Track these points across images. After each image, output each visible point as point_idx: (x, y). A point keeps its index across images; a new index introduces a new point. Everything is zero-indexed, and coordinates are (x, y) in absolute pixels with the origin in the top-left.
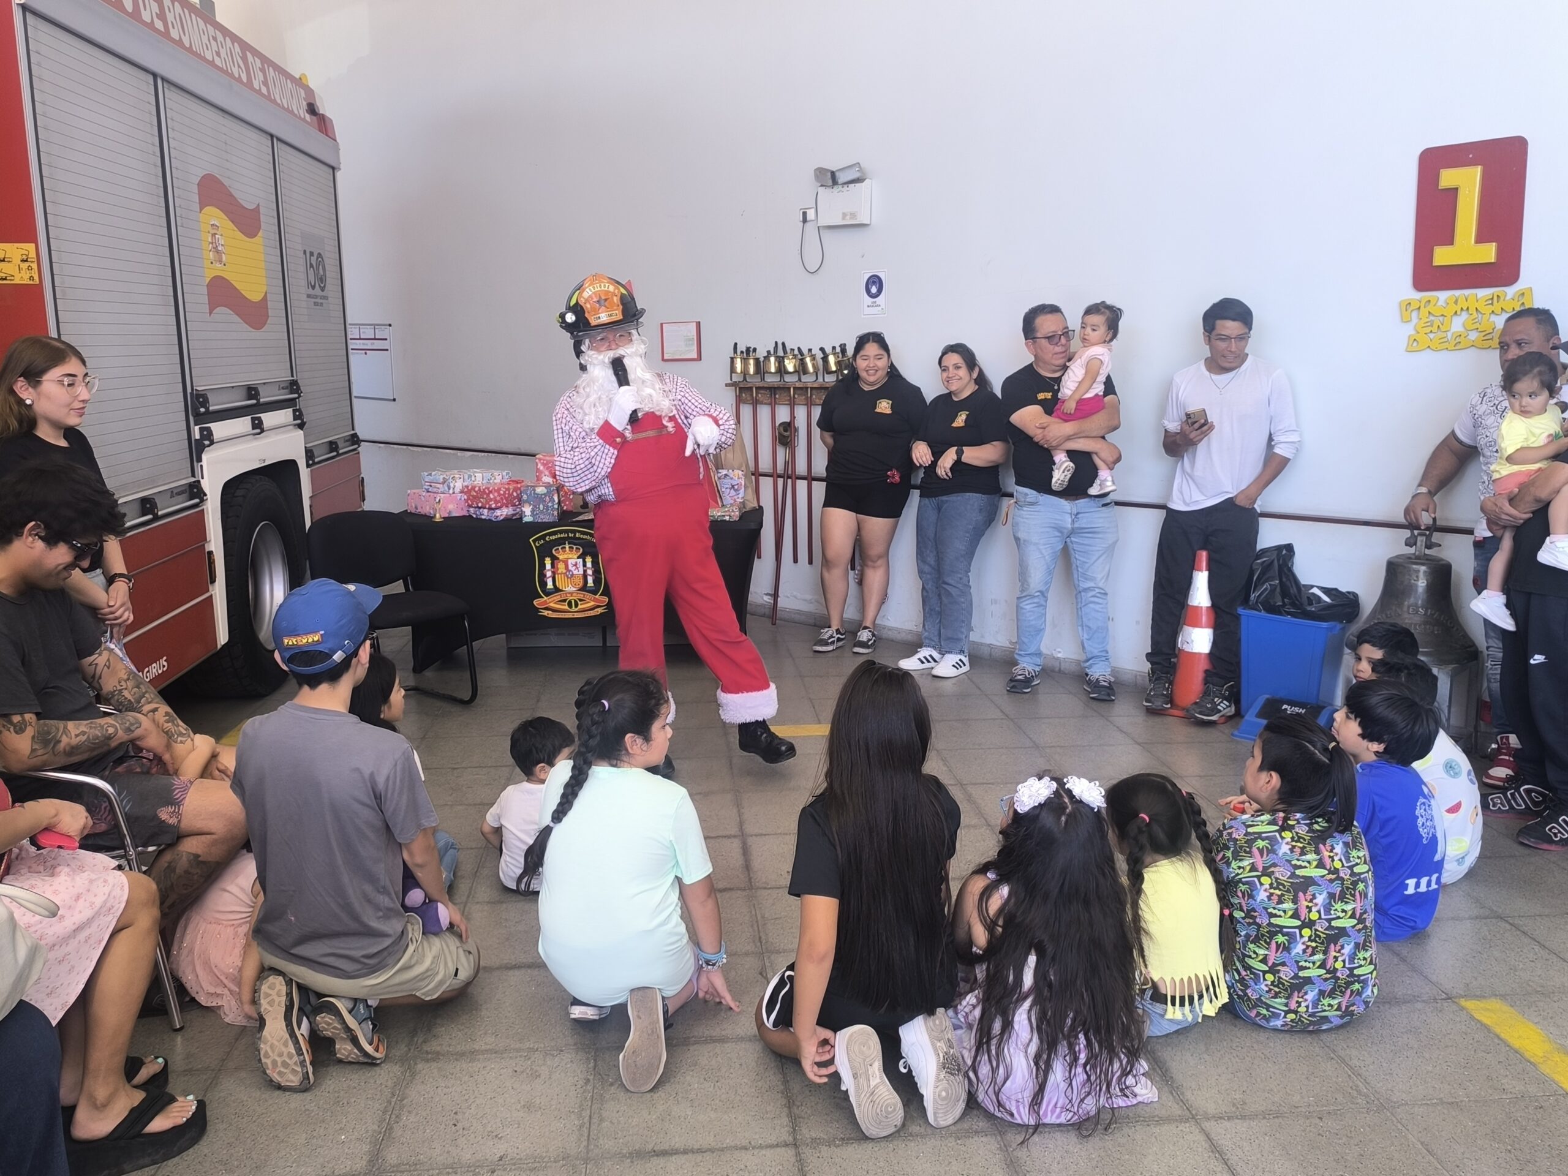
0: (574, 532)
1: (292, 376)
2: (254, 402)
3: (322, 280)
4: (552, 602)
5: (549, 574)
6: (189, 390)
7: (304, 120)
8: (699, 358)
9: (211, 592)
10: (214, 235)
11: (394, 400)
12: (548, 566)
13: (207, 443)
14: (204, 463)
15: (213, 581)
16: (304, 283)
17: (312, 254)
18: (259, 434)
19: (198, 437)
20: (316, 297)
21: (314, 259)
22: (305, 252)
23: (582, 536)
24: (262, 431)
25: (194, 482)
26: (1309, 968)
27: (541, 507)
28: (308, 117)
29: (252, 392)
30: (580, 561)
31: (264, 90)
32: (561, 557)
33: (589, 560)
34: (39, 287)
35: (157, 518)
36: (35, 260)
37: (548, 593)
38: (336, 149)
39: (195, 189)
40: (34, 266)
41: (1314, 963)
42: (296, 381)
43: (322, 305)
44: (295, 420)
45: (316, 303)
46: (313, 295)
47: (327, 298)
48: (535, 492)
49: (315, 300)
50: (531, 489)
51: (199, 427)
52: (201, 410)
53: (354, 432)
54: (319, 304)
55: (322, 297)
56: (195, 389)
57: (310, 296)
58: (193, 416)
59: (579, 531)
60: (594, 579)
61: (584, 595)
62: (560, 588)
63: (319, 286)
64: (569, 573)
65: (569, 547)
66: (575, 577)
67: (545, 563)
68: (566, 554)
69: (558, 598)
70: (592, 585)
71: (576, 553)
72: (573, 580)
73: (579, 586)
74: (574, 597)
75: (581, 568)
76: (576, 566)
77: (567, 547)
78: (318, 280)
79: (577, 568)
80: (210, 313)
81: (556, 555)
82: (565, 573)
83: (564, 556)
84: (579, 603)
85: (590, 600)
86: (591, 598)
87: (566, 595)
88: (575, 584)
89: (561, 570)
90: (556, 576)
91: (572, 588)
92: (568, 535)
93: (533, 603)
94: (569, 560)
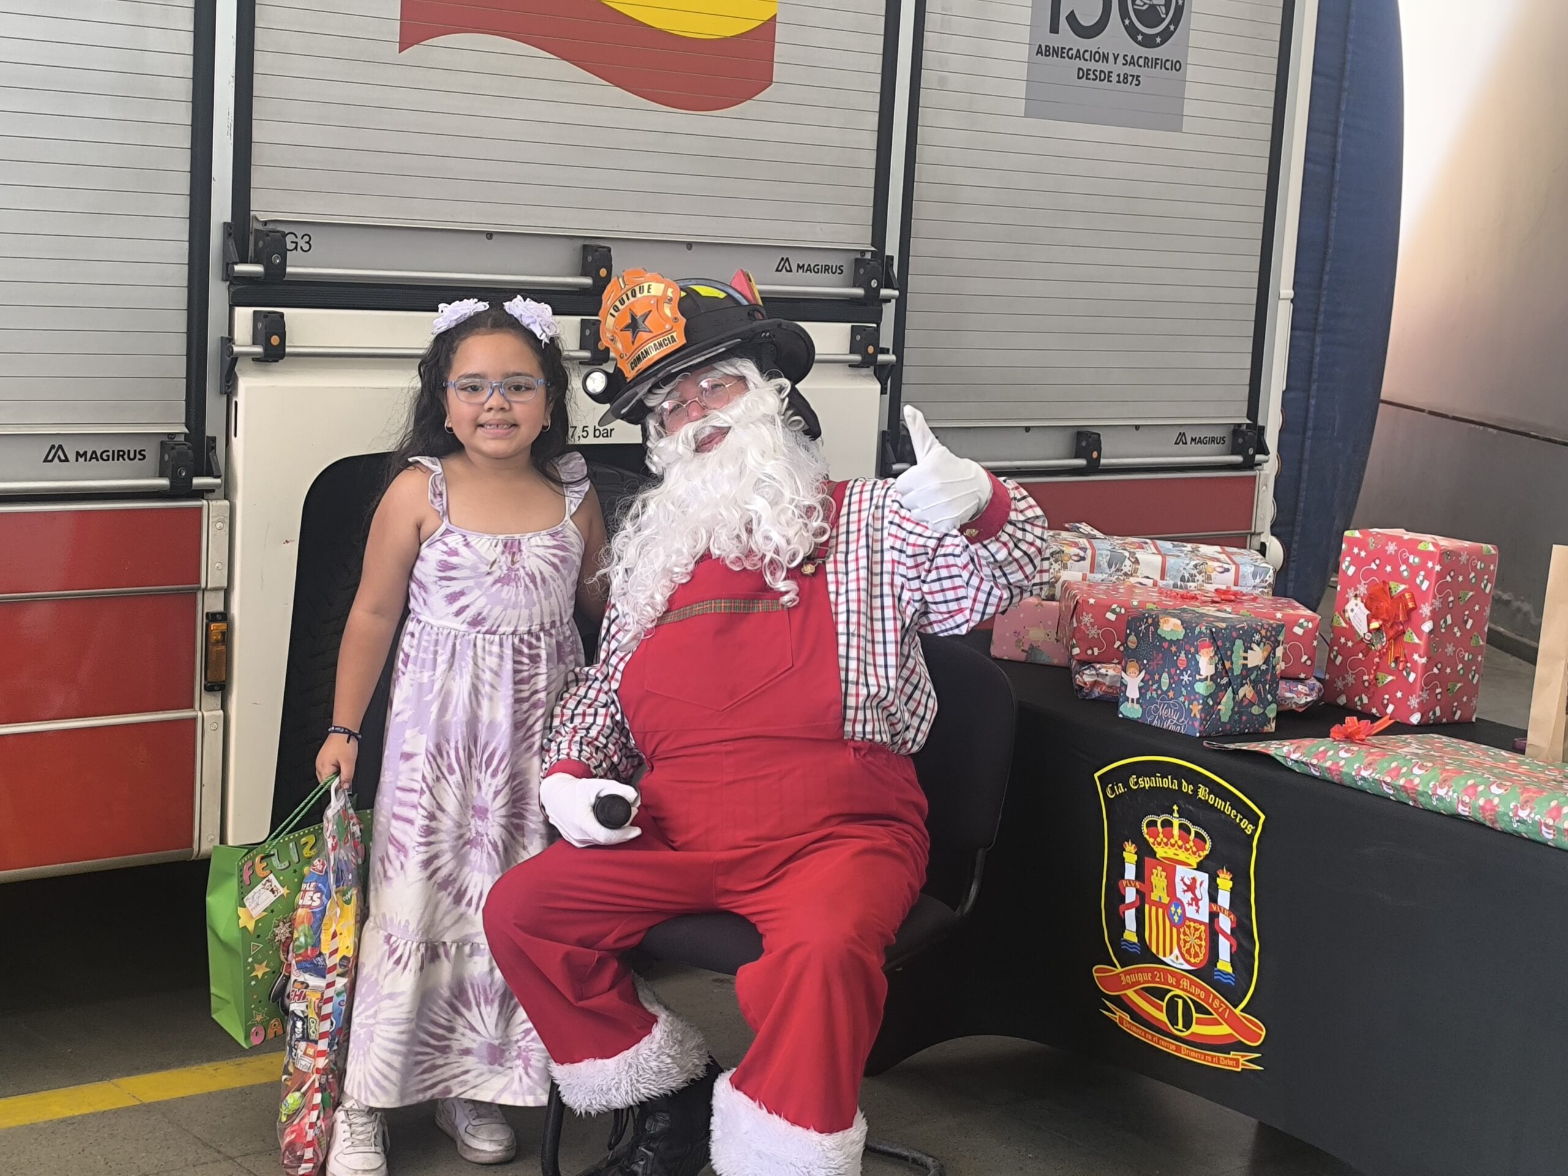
0: (1196, 779)
1: (879, 242)
2: (591, 282)
4: (1133, 986)
5: (1130, 895)
6: (221, 216)
9: (207, 711)
12: (1130, 872)
13: (256, 349)
14: (241, 398)
15: (220, 686)
16: (1024, 15)
20: (1102, 58)
23: (1211, 799)
25: (195, 436)
29: (592, 256)
30: (1203, 877)
32: (1161, 852)
33: (1225, 883)
42: (892, 258)
43: (1135, 82)
44: (852, 352)
45: (1097, 73)
46: (1078, 51)
47: (1177, 66)
48: (1157, 629)
49: (1092, 65)
50: (1150, 621)
51: (250, 310)
52: (239, 268)
53: (1248, 422)
54: (1114, 78)
55: (1141, 62)
56: (257, 219)
57: (1059, 52)
58: (224, 280)
59: (1208, 782)
60: (1234, 949)
61: (1208, 993)
62: (1154, 950)
63: (1132, 31)
64: (1176, 908)
65: (1181, 826)
66: (1189, 927)
67: (1124, 859)
68: (1173, 846)
69: (1145, 979)
70: (1230, 970)
71: (1194, 849)
72: (1185, 934)
73: (1198, 960)
74: (1183, 990)
75: (1205, 903)
76: (1194, 893)
77: (1176, 823)
78: (1124, 14)
79: (1196, 900)
80: (400, 43)
81: (1151, 840)
82: (1166, 908)
83: (1166, 849)
84: (1195, 1015)
85: (1221, 1015)
86: (1225, 1010)
87: (1166, 979)
88: (1188, 951)
89: (1159, 892)
90: (1147, 907)
91: (1181, 960)
92: (1180, 784)
93: (1095, 975)
94: (1179, 868)
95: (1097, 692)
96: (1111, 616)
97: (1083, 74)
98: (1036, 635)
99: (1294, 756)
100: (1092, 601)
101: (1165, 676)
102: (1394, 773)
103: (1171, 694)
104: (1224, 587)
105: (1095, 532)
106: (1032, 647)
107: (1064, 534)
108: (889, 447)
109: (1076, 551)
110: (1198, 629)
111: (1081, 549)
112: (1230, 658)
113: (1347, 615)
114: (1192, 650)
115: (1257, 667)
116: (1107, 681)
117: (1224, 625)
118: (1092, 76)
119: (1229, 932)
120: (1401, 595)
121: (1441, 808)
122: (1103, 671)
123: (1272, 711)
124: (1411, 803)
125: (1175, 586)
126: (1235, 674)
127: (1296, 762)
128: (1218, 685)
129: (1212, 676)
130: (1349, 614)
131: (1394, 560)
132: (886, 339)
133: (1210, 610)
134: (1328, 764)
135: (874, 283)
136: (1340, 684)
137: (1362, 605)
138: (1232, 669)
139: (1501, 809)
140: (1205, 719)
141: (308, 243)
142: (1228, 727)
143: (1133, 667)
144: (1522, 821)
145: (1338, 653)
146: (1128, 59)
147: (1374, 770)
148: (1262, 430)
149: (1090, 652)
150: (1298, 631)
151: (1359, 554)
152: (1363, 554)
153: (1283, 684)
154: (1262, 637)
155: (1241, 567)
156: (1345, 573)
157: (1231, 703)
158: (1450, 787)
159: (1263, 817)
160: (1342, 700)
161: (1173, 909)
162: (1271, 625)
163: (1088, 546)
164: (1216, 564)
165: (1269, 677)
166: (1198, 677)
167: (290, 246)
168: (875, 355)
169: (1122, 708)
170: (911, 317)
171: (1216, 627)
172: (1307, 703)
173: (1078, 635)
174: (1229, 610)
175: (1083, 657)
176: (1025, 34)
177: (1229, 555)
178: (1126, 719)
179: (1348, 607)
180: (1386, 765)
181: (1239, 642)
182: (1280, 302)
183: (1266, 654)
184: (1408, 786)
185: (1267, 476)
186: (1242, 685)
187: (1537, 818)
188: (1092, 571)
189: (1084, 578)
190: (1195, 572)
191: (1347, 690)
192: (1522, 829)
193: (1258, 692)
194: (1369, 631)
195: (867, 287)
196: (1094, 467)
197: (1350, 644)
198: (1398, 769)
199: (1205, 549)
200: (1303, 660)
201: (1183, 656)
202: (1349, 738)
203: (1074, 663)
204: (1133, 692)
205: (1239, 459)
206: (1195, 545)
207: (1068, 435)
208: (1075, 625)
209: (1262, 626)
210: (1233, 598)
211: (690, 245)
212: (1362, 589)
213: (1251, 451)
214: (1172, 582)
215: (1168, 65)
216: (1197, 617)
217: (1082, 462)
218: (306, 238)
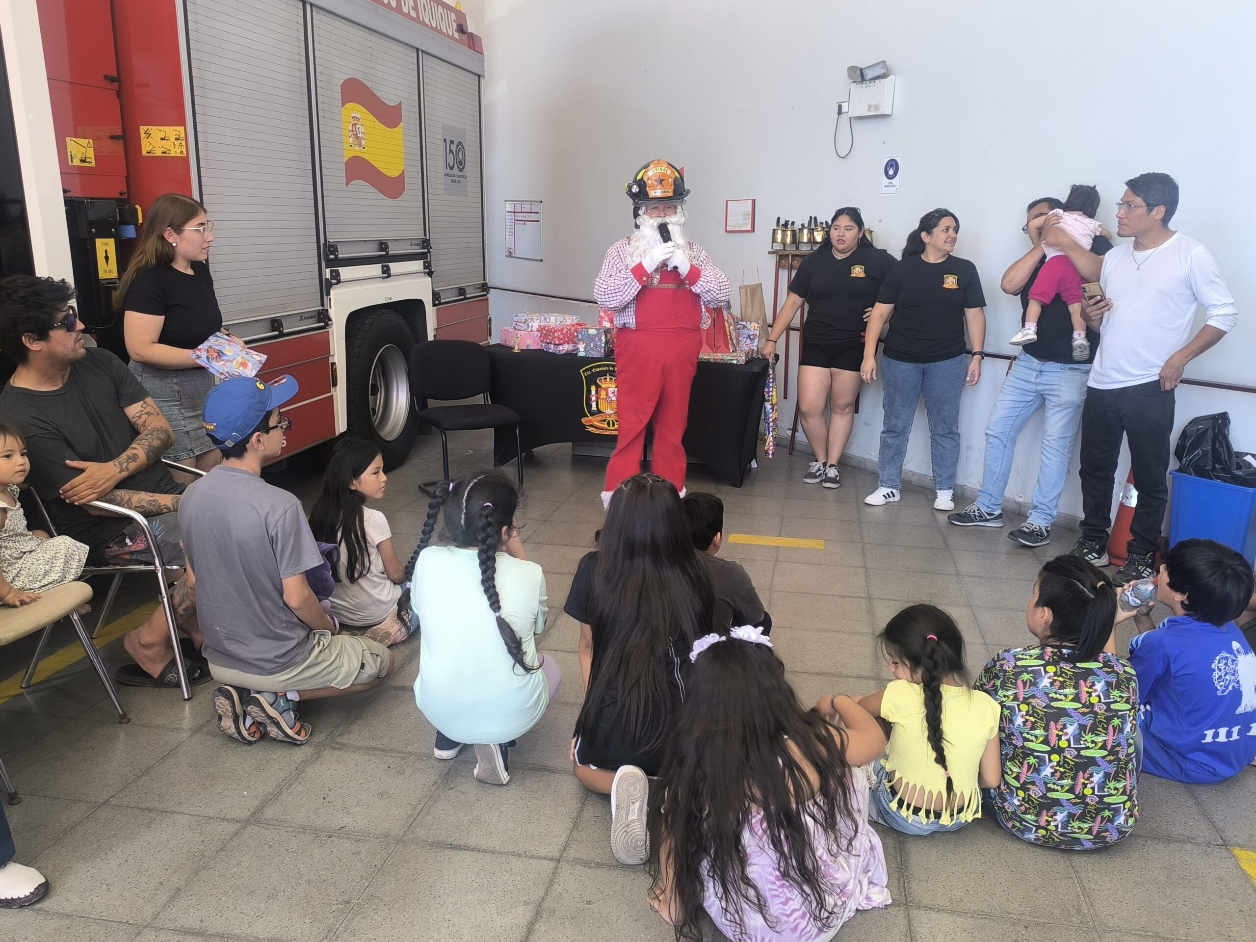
0: (613, 366)
1: (425, 235)
2: (384, 253)
3: (461, 164)
4: (595, 420)
5: (594, 398)
6: (322, 241)
7: (452, 38)
8: (753, 230)
9: (333, 393)
10: (354, 125)
11: (541, 260)
12: (593, 392)
13: (334, 281)
14: (332, 296)
15: (335, 384)
16: (442, 164)
17: (452, 142)
18: (387, 278)
19: (328, 276)
20: (454, 176)
21: (453, 147)
22: (445, 141)
24: (389, 276)
25: (323, 310)
26: (1057, 791)
27: (592, 344)
28: (456, 35)
29: (383, 245)
31: (413, 14)
32: (603, 386)
34: (186, 159)
35: (282, 335)
36: (184, 139)
37: (592, 414)
38: (483, 61)
39: (339, 89)
40: (184, 143)
41: (1062, 787)
42: (428, 239)
43: (460, 182)
44: (424, 269)
46: (451, 174)
47: (466, 177)
48: (588, 333)
49: (453, 178)
50: (585, 331)
51: (331, 269)
52: (330, 257)
53: (485, 282)
54: (457, 182)
55: (461, 176)
56: (329, 241)
57: (448, 175)
58: (325, 261)
62: (602, 411)
63: (458, 167)
65: (610, 379)
67: (591, 390)
68: (607, 384)
69: (600, 418)
71: (614, 383)
74: (612, 418)
76: (614, 393)
77: (608, 378)
78: (457, 162)
80: (346, 184)
81: (600, 384)
82: (606, 399)
83: (605, 385)
84: (616, 424)
87: (606, 416)
89: (603, 396)
90: (599, 400)
91: (611, 411)
92: (609, 368)
93: (582, 421)
94: (609, 389)
95: (563, 352)
97: (450, 181)
98: (529, 341)
103: (594, 348)
108: (434, 296)
114: (599, 336)
118: (453, 181)
135: (425, 248)
140: (605, 352)
143: (581, 343)
146: (458, 176)
161: (608, 399)
166: (601, 343)
169: (577, 355)
170: (432, 257)
178: (582, 357)
201: (596, 338)
204: (582, 349)
205: (485, 293)
207: (457, 289)
211: (397, 240)
217: (463, 297)
218: (342, 246)
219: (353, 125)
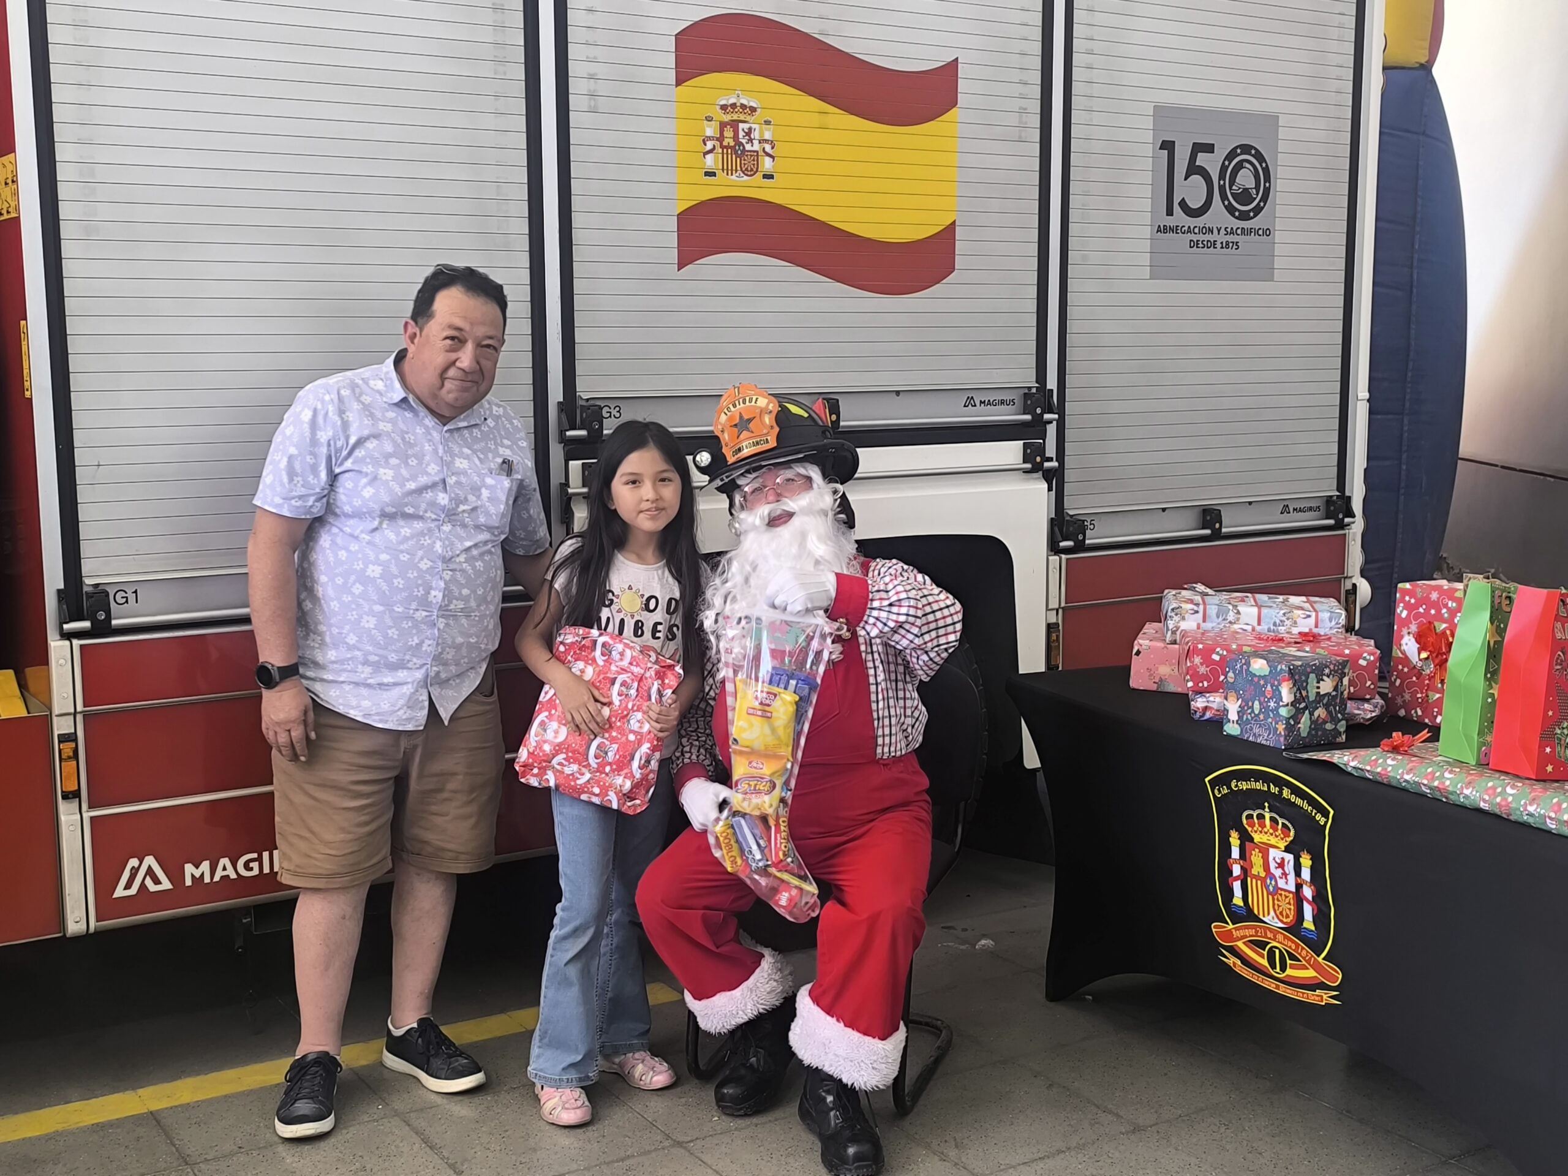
0: (1280, 783)
1: (1039, 380)
4: (1242, 939)
5: (1237, 870)
6: (556, 393)
10: (730, 124)
12: (1235, 853)
16: (1145, 204)
17: (1202, 148)
19: (570, 479)
20: (1207, 230)
21: (1211, 163)
23: (1293, 798)
27: (1257, 705)
30: (1289, 857)
32: (1257, 838)
33: (1306, 861)
34: (17, 223)
36: (16, 179)
37: (1236, 918)
39: (665, 45)
40: (16, 188)
42: (1052, 390)
43: (1235, 247)
44: (1024, 462)
45: (1205, 243)
46: (1189, 227)
47: (1267, 232)
48: (1248, 668)
49: (1201, 237)
50: (1243, 661)
51: (580, 462)
52: (569, 433)
53: (1338, 494)
54: (1218, 245)
55: (1239, 232)
56: (580, 396)
57: (1174, 230)
58: (560, 443)
59: (1289, 785)
60: (1315, 912)
61: (1297, 945)
62: (1256, 912)
63: (1230, 209)
64: (1271, 880)
65: (1272, 819)
66: (1281, 895)
67: (1230, 843)
68: (1266, 833)
69: (1250, 934)
70: (1313, 928)
71: (1282, 836)
72: (1278, 900)
73: (1288, 920)
74: (1278, 942)
75: (1292, 877)
76: (1283, 869)
77: (1267, 816)
78: (1224, 197)
79: (1285, 875)
80: (678, 264)
81: (1249, 829)
82: (1263, 880)
83: (1261, 835)
84: (1289, 962)
85: (1308, 962)
86: (1310, 958)
87: (1266, 934)
88: (1281, 913)
89: (1257, 869)
90: (1249, 879)
91: (1276, 920)
92: (1269, 787)
93: (1214, 930)
94: (1271, 850)
96: (1216, 657)
97: (1194, 244)
99: (1352, 764)
100: (1200, 646)
101: (1257, 703)
102: (1430, 777)
103: (1262, 717)
104: (1306, 630)
105: (1208, 590)
106: (1161, 680)
107: (1184, 593)
108: (1056, 529)
109: (1190, 606)
110: (1279, 667)
111: (1196, 604)
112: (1306, 688)
113: (1402, 648)
114: (1276, 683)
115: (1328, 694)
116: (1215, 706)
117: (1300, 663)
118: (1201, 245)
119: (1310, 899)
120: (1444, 632)
121: (1467, 803)
122: (1211, 699)
123: (1342, 726)
124: (1444, 800)
125: (1269, 630)
126: (1311, 700)
127: (1354, 768)
128: (1297, 709)
129: (1292, 703)
130: (1404, 647)
131: (1437, 605)
132: (1051, 450)
133: (1292, 651)
134: (1379, 770)
135: (1039, 411)
136: (1399, 701)
137: (1413, 640)
138: (1307, 696)
139: (1514, 805)
140: (1288, 735)
141: (619, 412)
142: (1307, 740)
143: (1232, 696)
144: (1530, 815)
145: (1397, 677)
146: (1229, 230)
147: (1414, 774)
148: (1349, 498)
149: (1201, 685)
150: (1363, 663)
151: (1409, 601)
152: (1413, 601)
153: (1350, 704)
154: (1331, 671)
155: (1320, 614)
156: (1400, 615)
157: (1309, 723)
158: (1474, 788)
159: (1332, 812)
160: (1402, 713)
161: (1268, 881)
162: (1338, 661)
163: (1201, 602)
164: (1300, 612)
165: (1338, 701)
166: (1281, 704)
167: (605, 415)
168: (1042, 463)
169: (1225, 728)
170: (1069, 434)
171: (1293, 665)
172: (1372, 718)
173: (1191, 672)
174: (1307, 649)
175: (1196, 689)
176: (1147, 218)
177: (1311, 604)
178: (1229, 736)
179: (1403, 642)
180: (1423, 770)
181: (1312, 676)
182: (1359, 402)
183: (1335, 683)
184: (1441, 786)
185: (1354, 534)
186: (1317, 708)
187: (1542, 812)
188: (1204, 621)
189: (1199, 627)
190: (1284, 619)
191: (1405, 705)
192: (1531, 820)
193: (1329, 713)
194: (1420, 660)
195: (1033, 414)
196: (1217, 535)
197: (1406, 670)
198: (1433, 773)
199: (1294, 600)
200: (1367, 685)
201: (1269, 688)
202: (1395, 749)
203: (1190, 693)
204: (1233, 716)
205: (1331, 522)
206: (1285, 597)
207: (1197, 510)
208: (1189, 664)
209: (1331, 662)
210: (1312, 639)
211: (898, 393)
212: (1414, 628)
213: (1341, 516)
214: (1266, 627)
215: (1261, 232)
216: (1280, 657)
217: (1208, 532)
218: (618, 409)
219: (723, 125)
